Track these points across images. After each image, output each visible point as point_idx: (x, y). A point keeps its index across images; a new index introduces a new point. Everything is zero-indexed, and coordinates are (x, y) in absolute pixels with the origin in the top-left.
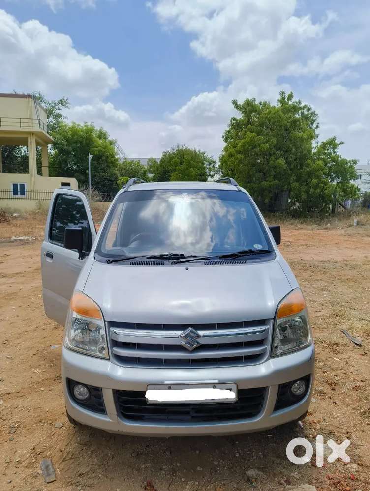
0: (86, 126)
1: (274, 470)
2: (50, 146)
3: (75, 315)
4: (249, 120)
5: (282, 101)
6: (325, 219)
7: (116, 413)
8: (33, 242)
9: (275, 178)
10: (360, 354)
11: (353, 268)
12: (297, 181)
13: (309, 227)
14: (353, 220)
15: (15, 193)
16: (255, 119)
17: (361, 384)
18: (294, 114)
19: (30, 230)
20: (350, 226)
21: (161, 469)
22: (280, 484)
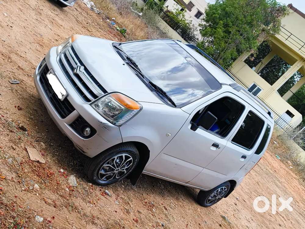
15: (250, 90)
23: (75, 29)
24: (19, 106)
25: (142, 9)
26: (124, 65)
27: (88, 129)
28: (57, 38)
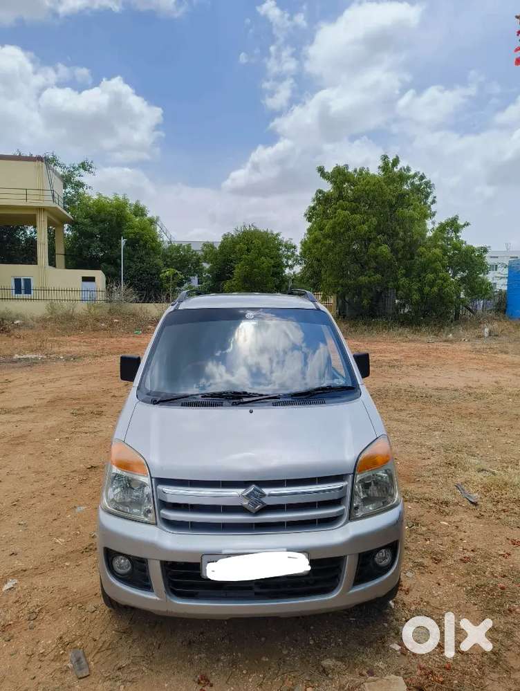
0: (117, 199)
1: (355, 659)
2: (66, 226)
3: (115, 470)
4: (341, 192)
5: (385, 168)
6: (446, 328)
7: (164, 589)
8: (43, 362)
9: (376, 270)
10: (475, 517)
11: (479, 397)
12: (406, 275)
13: (424, 339)
14: (484, 329)
15: (18, 290)
16: (349, 191)
17: (472, 554)
18: (402, 185)
19: (39, 344)
20: (479, 337)
21: (218, 660)
22: (361, 675)
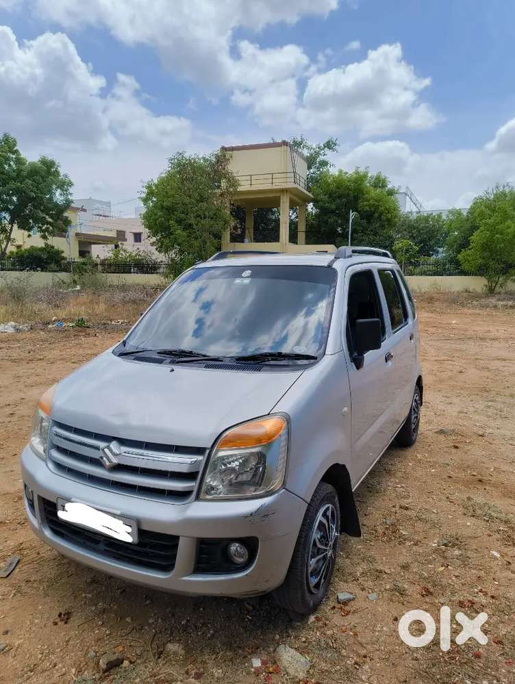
0: (357, 173)
22: (187, 673)
23: (21, 374)
24: (60, 615)
25: (75, 282)
26: (172, 370)
27: (234, 547)
28: (8, 410)
